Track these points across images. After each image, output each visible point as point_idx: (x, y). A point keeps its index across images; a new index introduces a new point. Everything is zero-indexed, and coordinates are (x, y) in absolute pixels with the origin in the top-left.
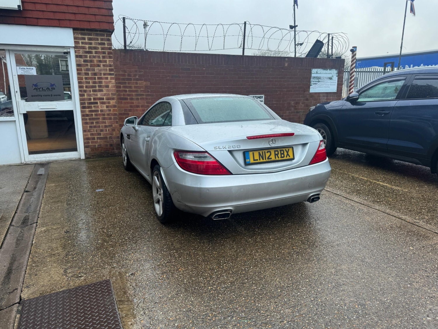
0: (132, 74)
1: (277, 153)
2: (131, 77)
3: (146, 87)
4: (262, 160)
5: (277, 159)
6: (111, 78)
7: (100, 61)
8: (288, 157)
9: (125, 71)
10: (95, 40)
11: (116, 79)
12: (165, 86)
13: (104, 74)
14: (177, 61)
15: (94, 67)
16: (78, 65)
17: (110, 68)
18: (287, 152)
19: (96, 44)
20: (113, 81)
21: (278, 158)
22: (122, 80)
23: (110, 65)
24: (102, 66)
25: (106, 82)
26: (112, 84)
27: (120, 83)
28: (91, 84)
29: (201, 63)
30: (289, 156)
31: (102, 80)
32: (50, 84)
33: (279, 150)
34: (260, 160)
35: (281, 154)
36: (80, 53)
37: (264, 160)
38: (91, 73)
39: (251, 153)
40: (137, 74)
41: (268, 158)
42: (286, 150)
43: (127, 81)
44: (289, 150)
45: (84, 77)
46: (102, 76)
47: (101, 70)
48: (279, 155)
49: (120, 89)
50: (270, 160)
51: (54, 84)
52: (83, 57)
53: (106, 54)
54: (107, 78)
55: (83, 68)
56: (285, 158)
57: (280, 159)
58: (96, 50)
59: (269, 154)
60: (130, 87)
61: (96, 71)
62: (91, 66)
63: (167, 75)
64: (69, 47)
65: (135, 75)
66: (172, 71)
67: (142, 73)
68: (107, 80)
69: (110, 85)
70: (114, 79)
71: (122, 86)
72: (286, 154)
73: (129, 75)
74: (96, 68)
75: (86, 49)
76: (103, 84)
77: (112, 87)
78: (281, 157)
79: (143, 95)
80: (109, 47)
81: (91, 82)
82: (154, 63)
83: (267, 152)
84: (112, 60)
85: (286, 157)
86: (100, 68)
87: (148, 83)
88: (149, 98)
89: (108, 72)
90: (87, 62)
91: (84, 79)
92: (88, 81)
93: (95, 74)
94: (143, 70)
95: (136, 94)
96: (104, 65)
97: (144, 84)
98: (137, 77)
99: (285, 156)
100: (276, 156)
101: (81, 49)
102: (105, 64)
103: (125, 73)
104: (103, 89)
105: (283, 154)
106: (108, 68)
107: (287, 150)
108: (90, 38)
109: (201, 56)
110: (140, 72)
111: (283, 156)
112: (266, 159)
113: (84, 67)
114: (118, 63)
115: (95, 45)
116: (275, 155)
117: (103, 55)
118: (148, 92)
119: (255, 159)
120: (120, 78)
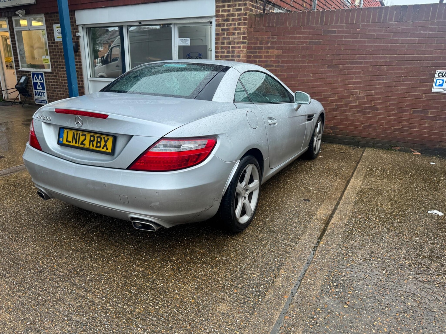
0: (264, 41)
1: (92, 139)
2: (263, 45)
3: (278, 56)
4: (74, 144)
5: (91, 147)
6: (244, 47)
7: (235, 29)
8: (105, 150)
9: (257, 39)
10: (233, 7)
11: (248, 48)
12: (299, 55)
13: (238, 43)
14: (319, 21)
15: (229, 36)
16: (217, 34)
17: (244, 36)
18: (106, 142)
19: (234, 10)
20: (245, 50)
21: (93, 146)
22: (253, 49)
23: (244, 32)
24: (236, 34)
25: (238, 52)
26: (244, 53)
27: (251, 52)
28: (225, 54)
29: (355, 22)
30: (107, 149)
31: (234, 50)
32: (198, 54)
33: (96, 136)
34: (72, 143)
35: (97, 142)
36: (219, 22)
37: (77, 145)
38: (227, 42)
39: (66, 131)
40: (269, 42)
41: (82, 144)
42: (104, 138)
43: (258, 50)
44: (108, 139)
45: (220, 46)
46: (236, 45)
47: (234, 39)
48: (95, 143)
49: (251, 59)
50: (83, 146)
51: (201, 54)
52: (222, 25)
53: (241, 20)
54: (239, 47)
55: (220, 37)
56: (101, 149)
57: (95, 148)
58: (233, 17)
59: (83, 138)
60: (261, 57)
61: (231, 40)
62: (227, 35)
63: (303, 41)
64: (211, 17)
65: (267, 43)
66: (311, 35)
67: (275, 40)
68: (239, 50)
69: (242, 55)
70: (245, 48)
71: (252, 55)
72: (103, 143)
73: (261, 43)
74: (231, 37)
75: (225, 17)
76: (236, 54)
77: (243, 57)
78: (97, 147)
79: (273, 66)
80: (245, 12)
81: (225, 52)
82: (289, 27)
83: (82, 135)
84: (246, 27)
85: (103, 148)
86: (234, 36)
87: (280, 52)
88: (279, 70)
89: (241, 40)
90: (224, 31)
91: (220, 49)
92: (223, 50)
93: (230, 43)
94: (276, 36)
95: (265, 65)
96: (238, 33)
97: (276, 53)
98: (269, 45)
99: (102, 146)
100: (91, 143)
101: (220, 17)
102: (239, 31)
103: (257, 40)
104: (235, 59)
105: (100, 142)
106: (241, 36)
107: (106, 140)
108: (229, 4)
109: (356, 12)
110: (273, 38)
111: (99, 145)
112: (78, 144)
113: (222, 36)
114: (252, 30)
115: (232, 11)
116: (91, 141)
117: (239, 22)
118: (279, 62)
119: (68, 140)
120: (251, 47)
